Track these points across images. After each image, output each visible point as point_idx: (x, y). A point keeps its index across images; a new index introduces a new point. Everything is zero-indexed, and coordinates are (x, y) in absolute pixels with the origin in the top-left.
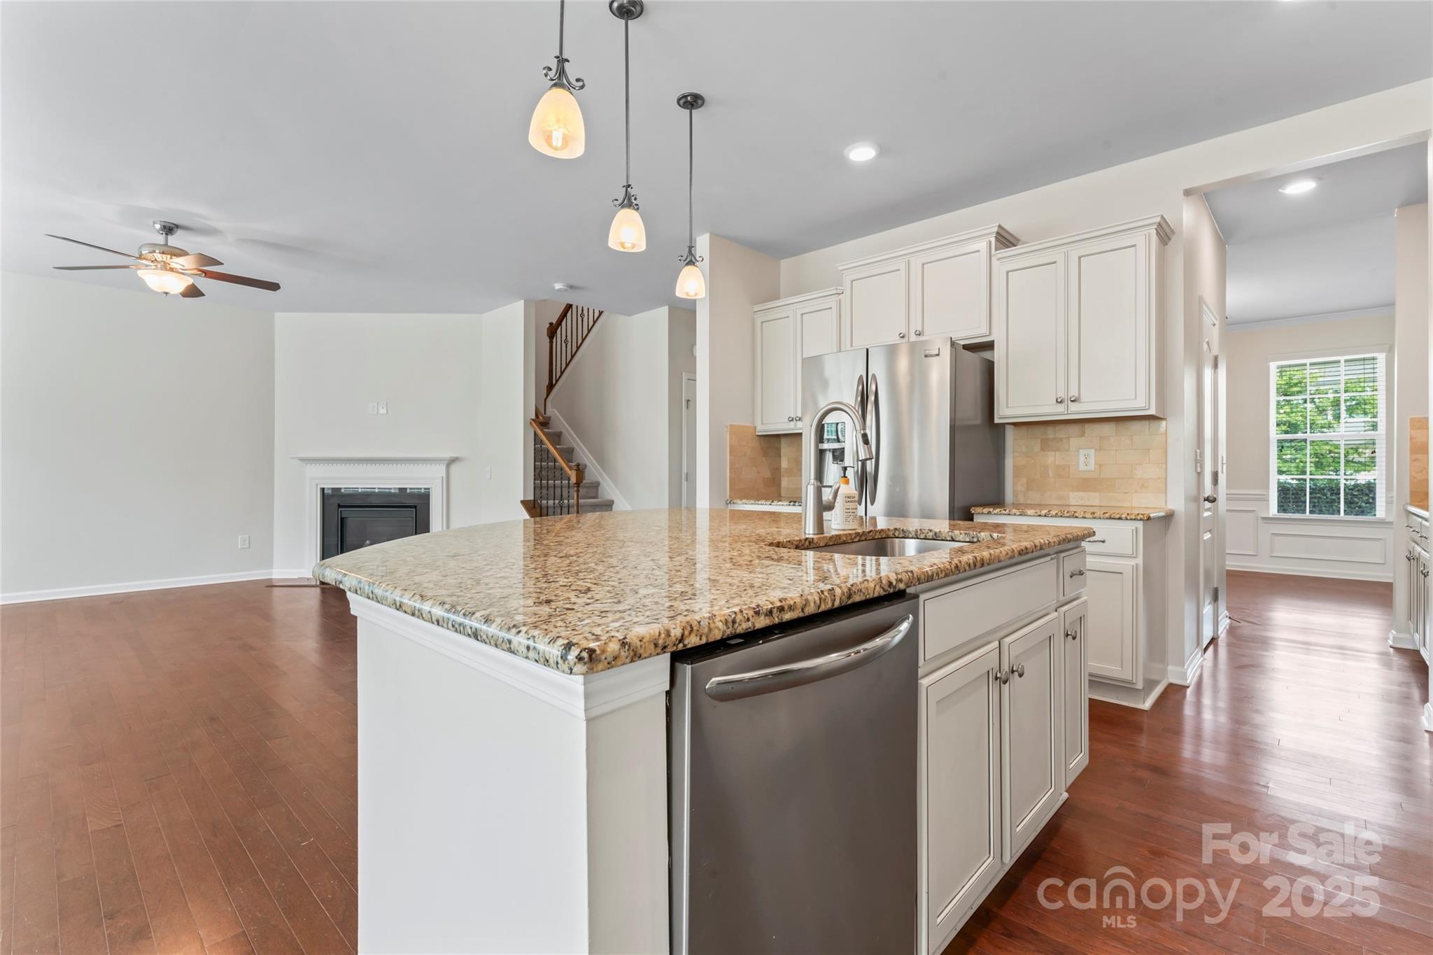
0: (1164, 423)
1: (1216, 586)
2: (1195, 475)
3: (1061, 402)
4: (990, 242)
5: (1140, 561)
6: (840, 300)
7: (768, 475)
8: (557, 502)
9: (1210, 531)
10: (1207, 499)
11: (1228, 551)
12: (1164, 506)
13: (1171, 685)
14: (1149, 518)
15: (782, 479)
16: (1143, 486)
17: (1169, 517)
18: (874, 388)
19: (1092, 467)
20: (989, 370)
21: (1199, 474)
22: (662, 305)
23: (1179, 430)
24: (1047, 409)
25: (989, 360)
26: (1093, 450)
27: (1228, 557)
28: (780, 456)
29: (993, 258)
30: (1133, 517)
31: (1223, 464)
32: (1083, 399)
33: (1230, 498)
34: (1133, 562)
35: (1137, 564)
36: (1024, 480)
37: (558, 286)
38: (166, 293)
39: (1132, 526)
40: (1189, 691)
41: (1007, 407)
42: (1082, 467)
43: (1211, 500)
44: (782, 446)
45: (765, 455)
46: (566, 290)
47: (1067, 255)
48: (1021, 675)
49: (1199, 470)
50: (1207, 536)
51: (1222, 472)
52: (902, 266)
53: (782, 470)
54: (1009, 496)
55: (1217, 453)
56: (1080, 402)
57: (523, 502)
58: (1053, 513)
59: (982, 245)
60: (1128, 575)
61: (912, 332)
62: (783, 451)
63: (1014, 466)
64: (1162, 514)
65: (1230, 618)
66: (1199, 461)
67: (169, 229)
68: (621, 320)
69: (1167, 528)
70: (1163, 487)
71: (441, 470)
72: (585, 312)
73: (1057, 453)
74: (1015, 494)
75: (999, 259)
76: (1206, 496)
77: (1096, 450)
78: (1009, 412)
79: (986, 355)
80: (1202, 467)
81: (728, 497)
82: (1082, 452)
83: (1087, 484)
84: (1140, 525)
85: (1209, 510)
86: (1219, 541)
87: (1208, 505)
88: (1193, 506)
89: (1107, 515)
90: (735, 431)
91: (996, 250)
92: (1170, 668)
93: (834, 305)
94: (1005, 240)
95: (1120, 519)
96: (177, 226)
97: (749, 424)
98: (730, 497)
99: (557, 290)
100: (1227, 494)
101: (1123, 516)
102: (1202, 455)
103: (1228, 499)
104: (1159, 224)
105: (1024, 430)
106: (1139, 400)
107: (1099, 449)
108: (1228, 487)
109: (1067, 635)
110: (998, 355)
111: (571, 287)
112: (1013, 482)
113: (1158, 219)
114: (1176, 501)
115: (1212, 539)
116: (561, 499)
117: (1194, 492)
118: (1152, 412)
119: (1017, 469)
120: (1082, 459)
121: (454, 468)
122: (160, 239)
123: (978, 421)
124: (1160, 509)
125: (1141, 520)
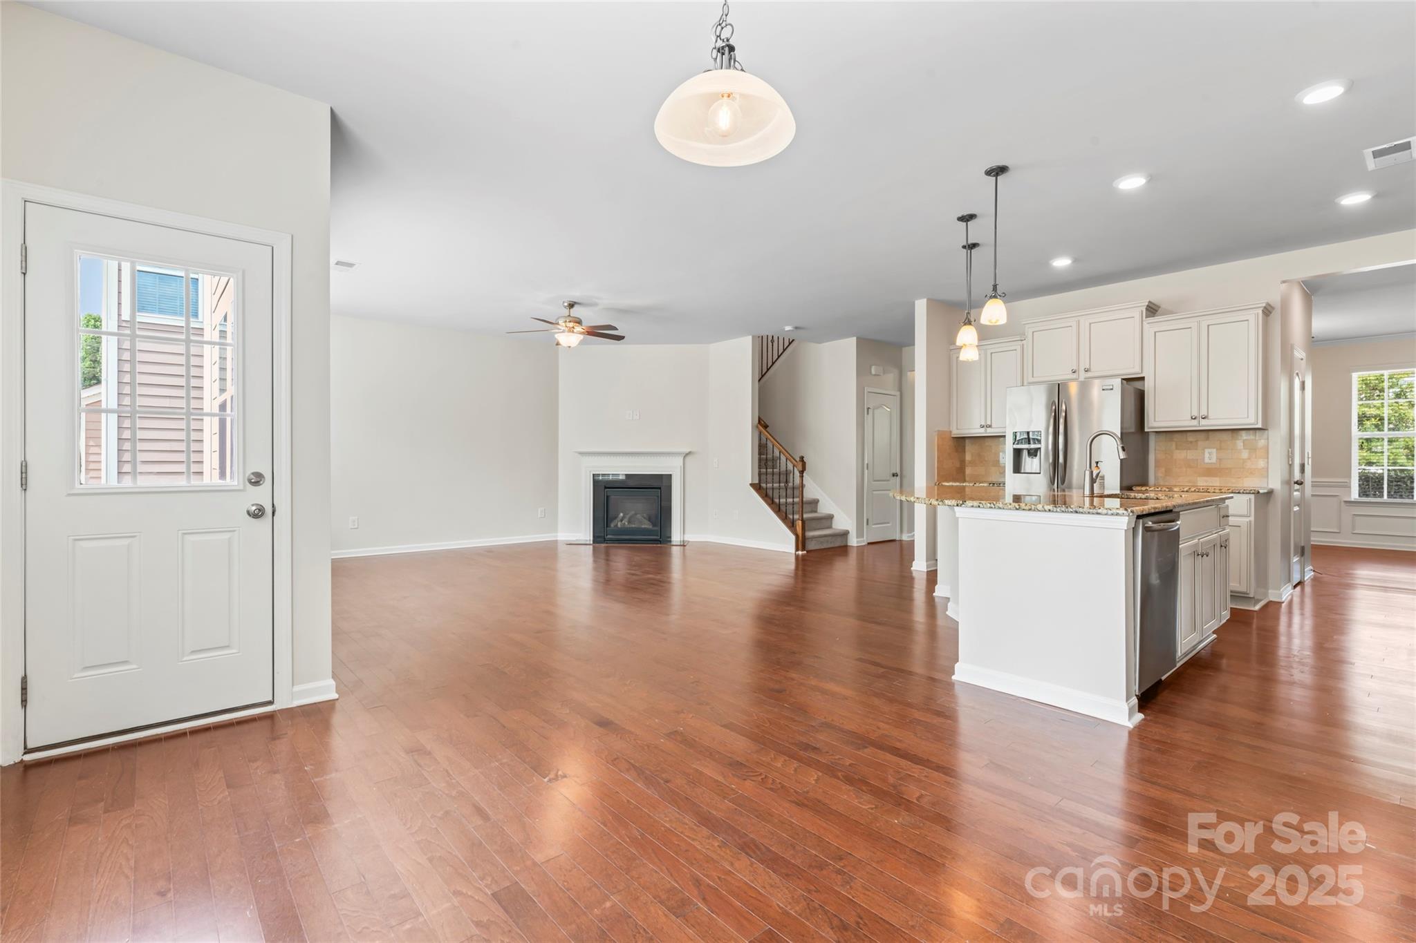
0: (1266, 432)
1: (1303, 545)
2: (1287, 466)
3: (1195, 419)
4: (1142, 311)
5: (1252, 518)
6: (1023, 345)
7: (958, 465)
8: (782, 485)
9: (1298, 505)
10: (1296, 483)
11: (1312, 529)
12: (1266, 486)
13: (1271, 602)
14: (1258, 492)
15: (967, 468)
16: (1251, 473)
17: (1270, 493)
18: (1064, 407)
19: (1214, 460)
20: (1141, 396)
21: (1290, 465)
22: (854, 336)
23: (1277, 438)
24: (1186, 423)
25: (1140, 390)
26: (1215, 450)
27: (1312, 534)
28: (965, 452)
29: (1144, 322)
30: (1248, 492)
31: (1308, 458)
32: (1210, 416)
33: (1314, 485)
34: (1247, 519)
35: (1250, 521)
36: (1163, 469)
37: (788, 328)
38: (569, 347)
39: (1246, 497)
40: (1283, 605)
41: (1155, 421)
42: (1207, 460)
43: (1300, 483)
44: (967, 445)
45: (957, 451)
46: (792, 330)
47: (1199, 323)
48: (1207, 556)
49: (1290, 463)
50: (1296, 509)
51: (1308, 464)
52: (1074, 324)
53: (967, 462)
54: (1151, 479)
55: (1305, 449)
56: (1208, 419)
57: (751, 485)
58: (1193, 490)
59: (1137, 315)
60: (1244, 528)
61: (1082, 369)
62: (967, 448)
63: (1155, 459)
64: (1266, 491)
65: (1314, 571)
66: (1290, 456)
67: (571, 305)
68: (813, 345)
69: (1268, 502)
70: (1265, 472)
71: (681, 459)
72: (775, 339)
73: (1188, 451)
74: (1156, 478)
75: (1148, 323)
76: (1296, 480)
77: (1217, 450)
78: (1156, 424)
79: (1138, 385)
80: (1293, 460)
81: (936, 481)
82: (1207, 451)
83: (1210, 472)
84: (1252, 497)
85: (1297, 490)
86: (1305, 515)
87: (1297, 487)
88: (1286, 487)
89: (1230, 491)
90: (941, 435)
91: (1146, 318)
92: (1270, 591)
93: (1019, 348)
94: (1152, 310)
95: (1239, 493)
96: (575, 303)
97: (946, 429)
98: (938, 481)
99: (787, 331)
100: (1312, 482)
101: (1241, 491)
102: (1293, 453)
103: (1313, 486)
104: (1265, 307)
105: (1162, 437)
106: (1252, 418)
107: (1219, 449)
108: (1312, 477)
109: (1222, 546)
110: (1148, 386)
111: (796, 328)
112: (1155, 471)
113: (1264, 305)
114: (1275, 482)
115: (1300, 510)
116: (787, 482)
117: (1286, 477)
118: (1259, 426)
119: (1157, 461)
120: (1207, 455)
121: (688, 459)
122: (566, 312)
123: (1133, 430)
124: (1264, 488)
125: (1253, 493)
